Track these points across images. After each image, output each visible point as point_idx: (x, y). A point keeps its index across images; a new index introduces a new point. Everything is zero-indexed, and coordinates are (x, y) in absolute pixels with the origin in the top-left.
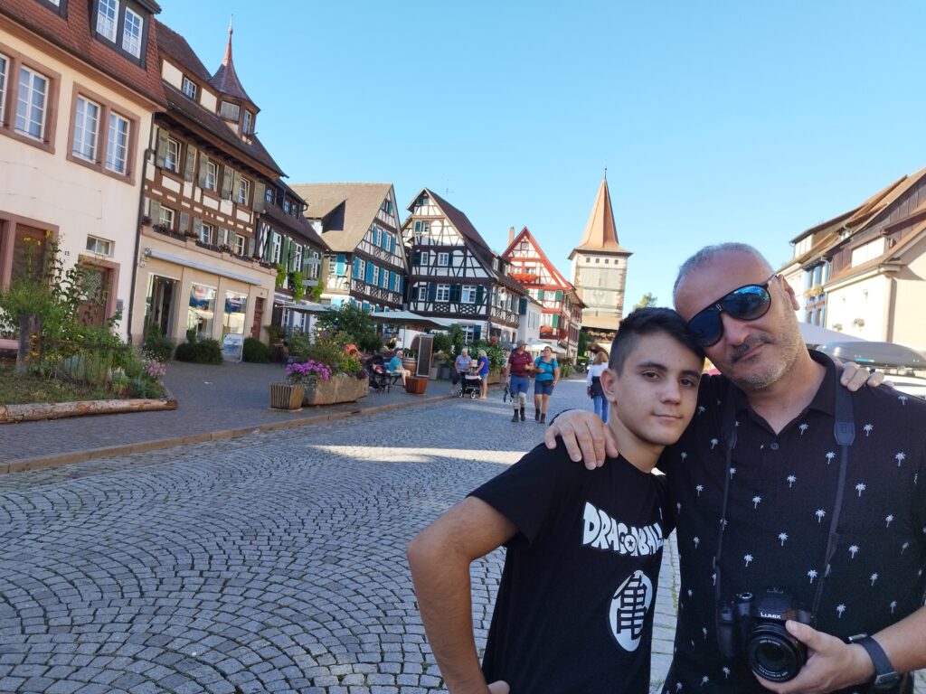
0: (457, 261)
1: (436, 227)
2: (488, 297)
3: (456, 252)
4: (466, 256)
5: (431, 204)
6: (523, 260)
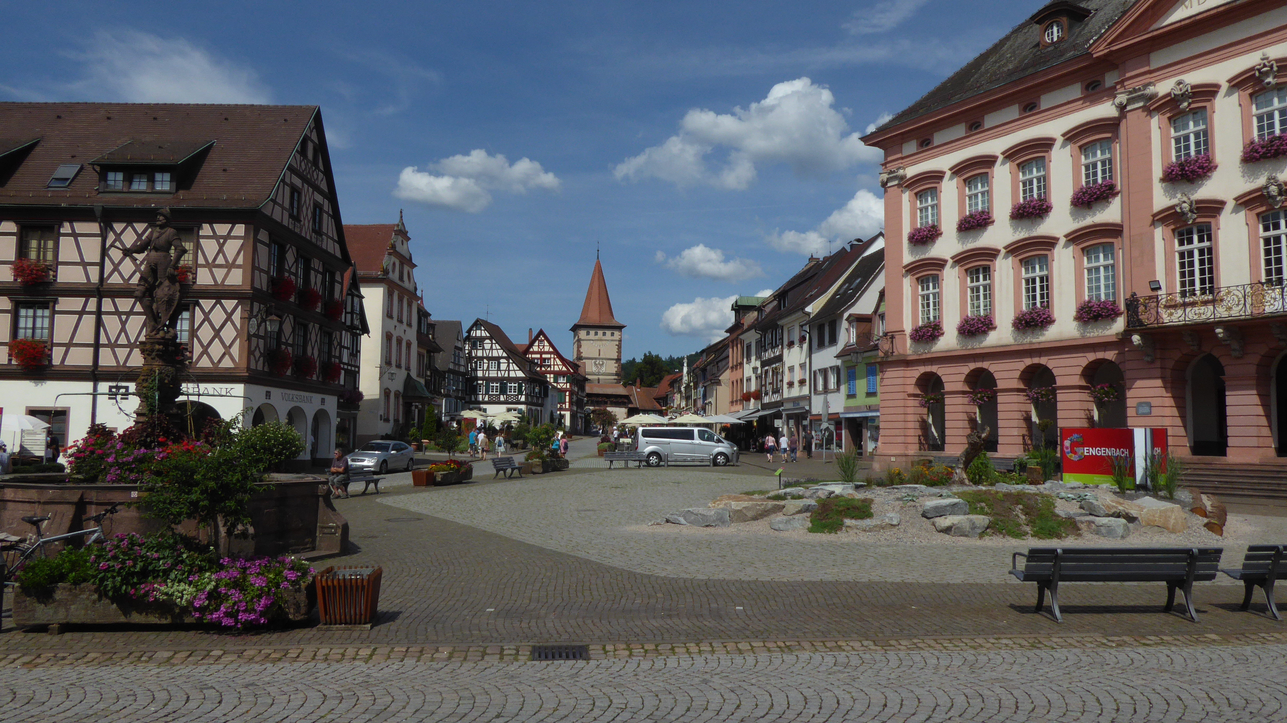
0: (503, 366)
1: (487, 344)
2: (526, 389)
3: (502, 361)
4: (509, 363)
5: (483, 328)
6: (541, 353)
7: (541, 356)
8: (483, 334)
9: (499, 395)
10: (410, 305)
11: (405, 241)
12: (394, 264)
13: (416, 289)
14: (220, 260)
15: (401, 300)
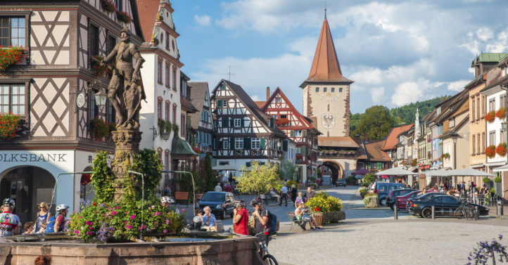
0: (247, 124)
1: (231, 103)
2: (268, 144)
3: (246, 118)
4: (252, 120)
5: (227, 88)
6: (278, 110)
7: (278, 113)
8: (228, 94)
9: (244, 150)
10: (174, 72)
11: (169, 13)
12: (162, 35)
13: (179, 56)
14: (50, 43)
15: (168, 67)
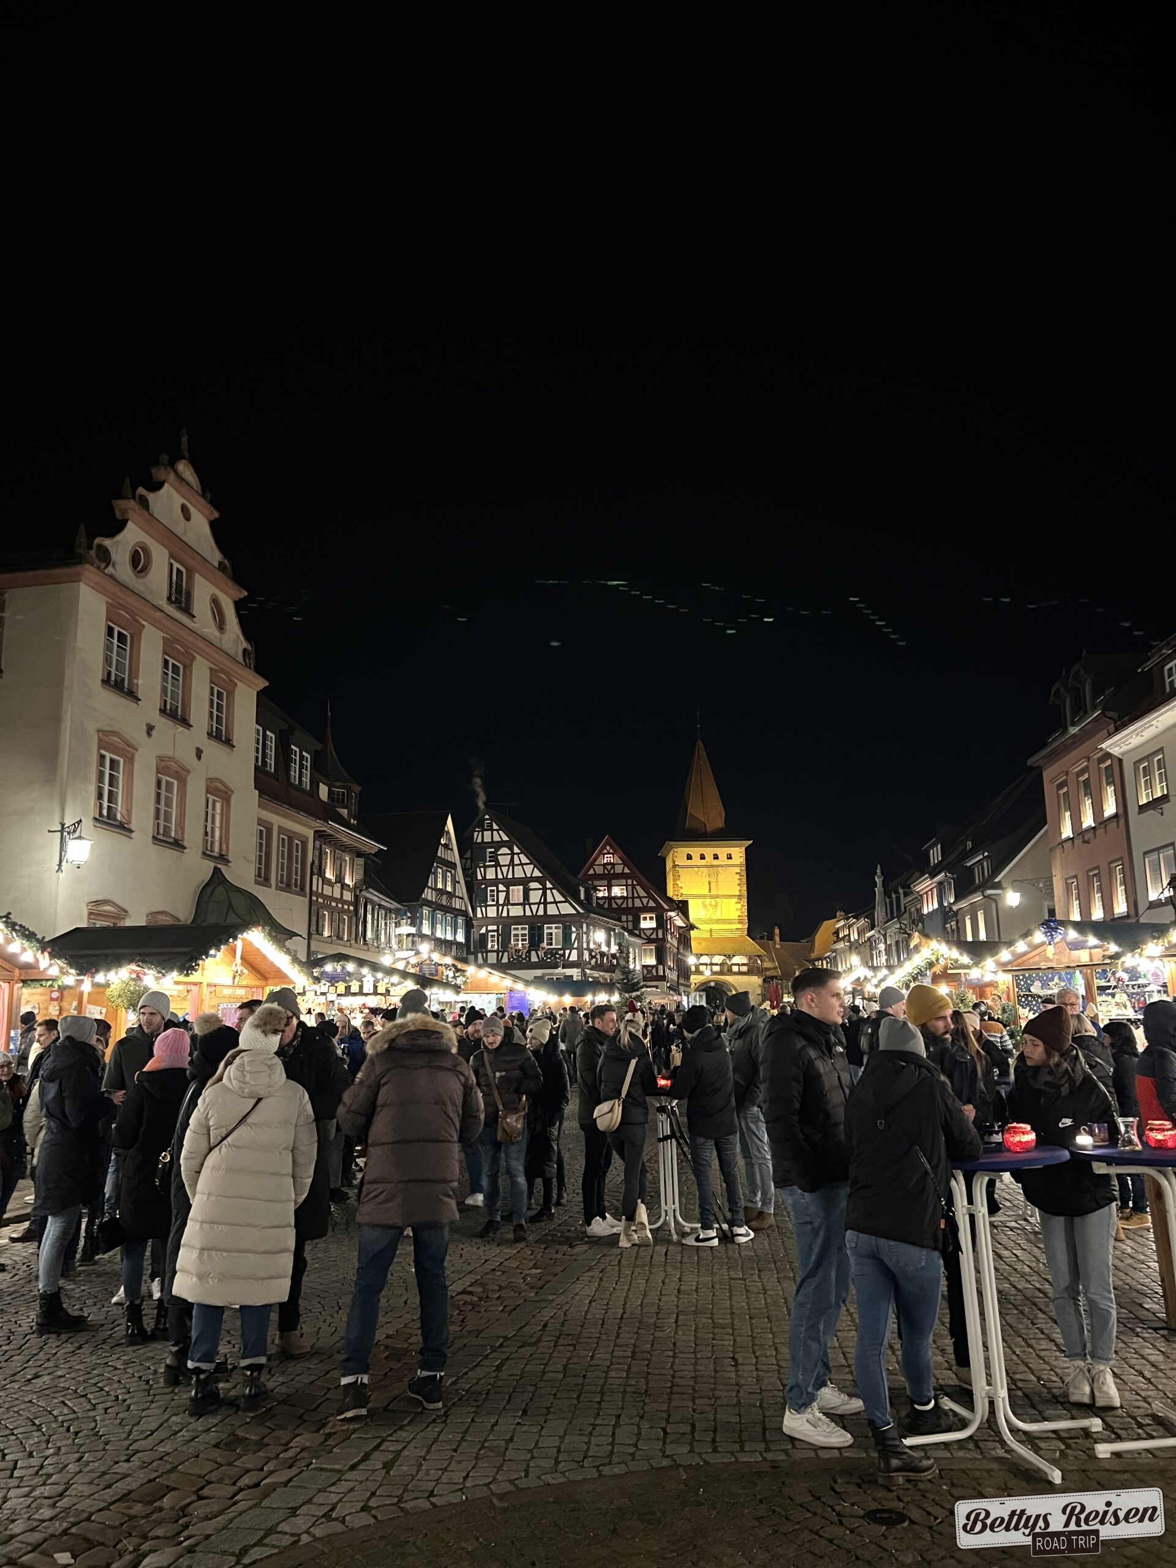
0: (535, 896)
1: (504, 856)
2: (578, 938)
3: (532, 884)
4: (544, 889)
6: (610, 878)
7: (610, 883)
8: (497, 838)
9: (529, 950)
10: (225, 690)
12: (144, 552)
15: (179, 663)
